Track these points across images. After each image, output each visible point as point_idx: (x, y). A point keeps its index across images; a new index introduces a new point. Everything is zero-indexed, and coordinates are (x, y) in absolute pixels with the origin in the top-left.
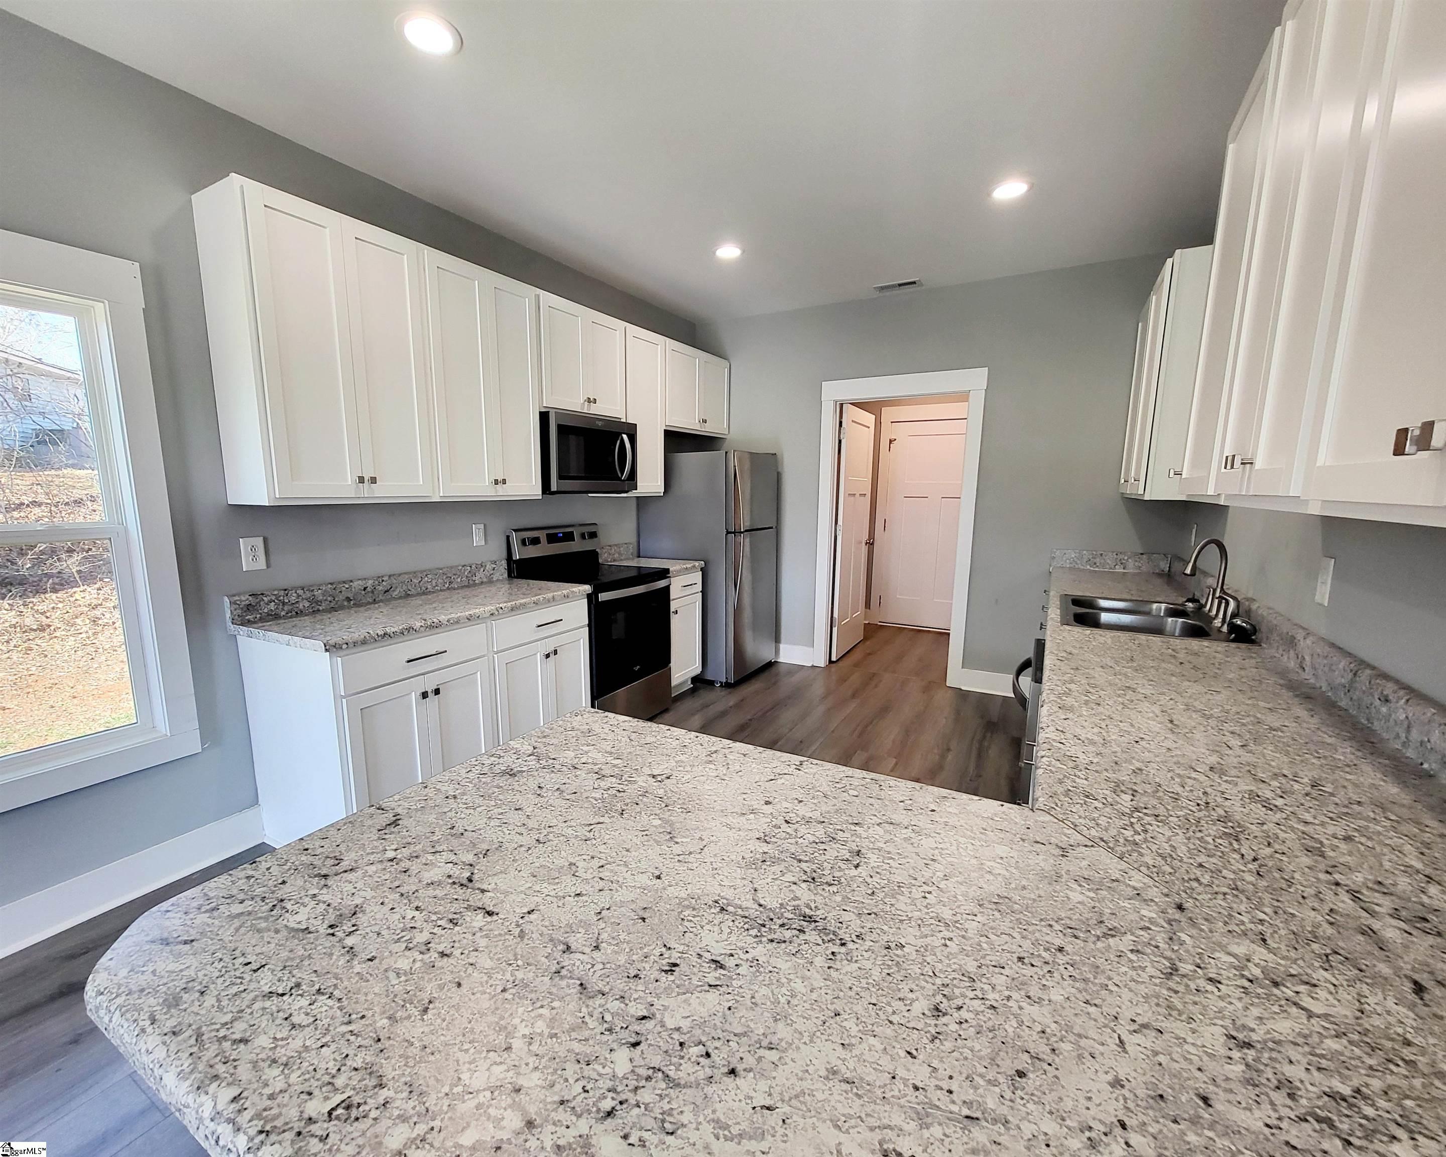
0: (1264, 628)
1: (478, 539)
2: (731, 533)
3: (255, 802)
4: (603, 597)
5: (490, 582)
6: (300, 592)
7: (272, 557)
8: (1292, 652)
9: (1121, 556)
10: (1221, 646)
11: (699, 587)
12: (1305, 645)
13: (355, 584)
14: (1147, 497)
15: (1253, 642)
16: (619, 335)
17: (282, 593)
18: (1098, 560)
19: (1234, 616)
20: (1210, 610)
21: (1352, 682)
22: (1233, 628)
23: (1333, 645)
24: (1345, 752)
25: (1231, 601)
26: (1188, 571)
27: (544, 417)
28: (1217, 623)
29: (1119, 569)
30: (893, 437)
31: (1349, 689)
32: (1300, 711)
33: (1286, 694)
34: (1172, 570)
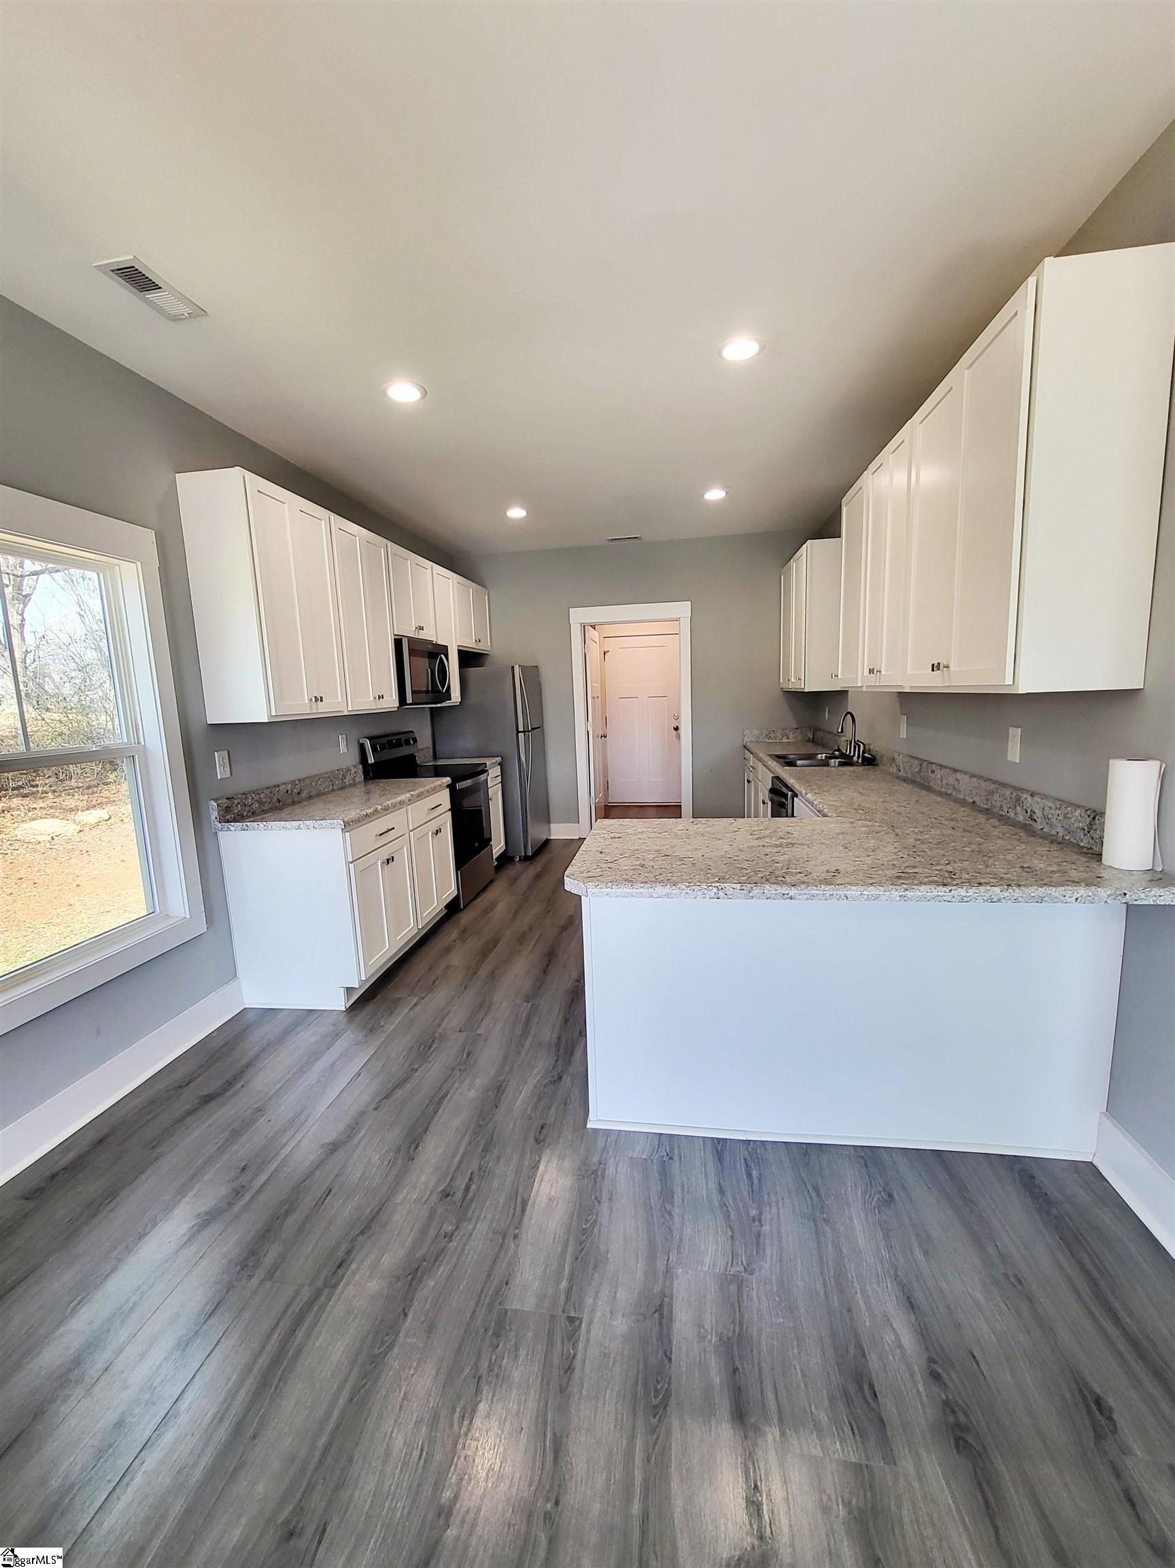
0: (878, 757)
1: (343, 748)
2: (521, 732)
3: (235, 976)
4: (459, 786)
5: (354, 785)
6: (253, 795)
7: (233, 767)
8: (894, 765)
9: (785, 731)
10: (861, 768)
11: (499, 779)
12: (899, 759)
13: (281, 788)
14: (806, 690)
15: (875, 765)
16: (429, 571)
17: (244, 797)
18: (772, 735)
19: (864, 752)
20: (850, 753)
21: (920, 769)
22: (864, 758)
23: (910, 756)
24: (924, 792)
25: (861, 745)
26: (840, 731)
27: (398, 643)
28: (855, 759)
29: (785, 740)
30: (606, 650)
31: (919, 772)
32: (905, 784)
33: (897, 781)
34: (815, 737)
